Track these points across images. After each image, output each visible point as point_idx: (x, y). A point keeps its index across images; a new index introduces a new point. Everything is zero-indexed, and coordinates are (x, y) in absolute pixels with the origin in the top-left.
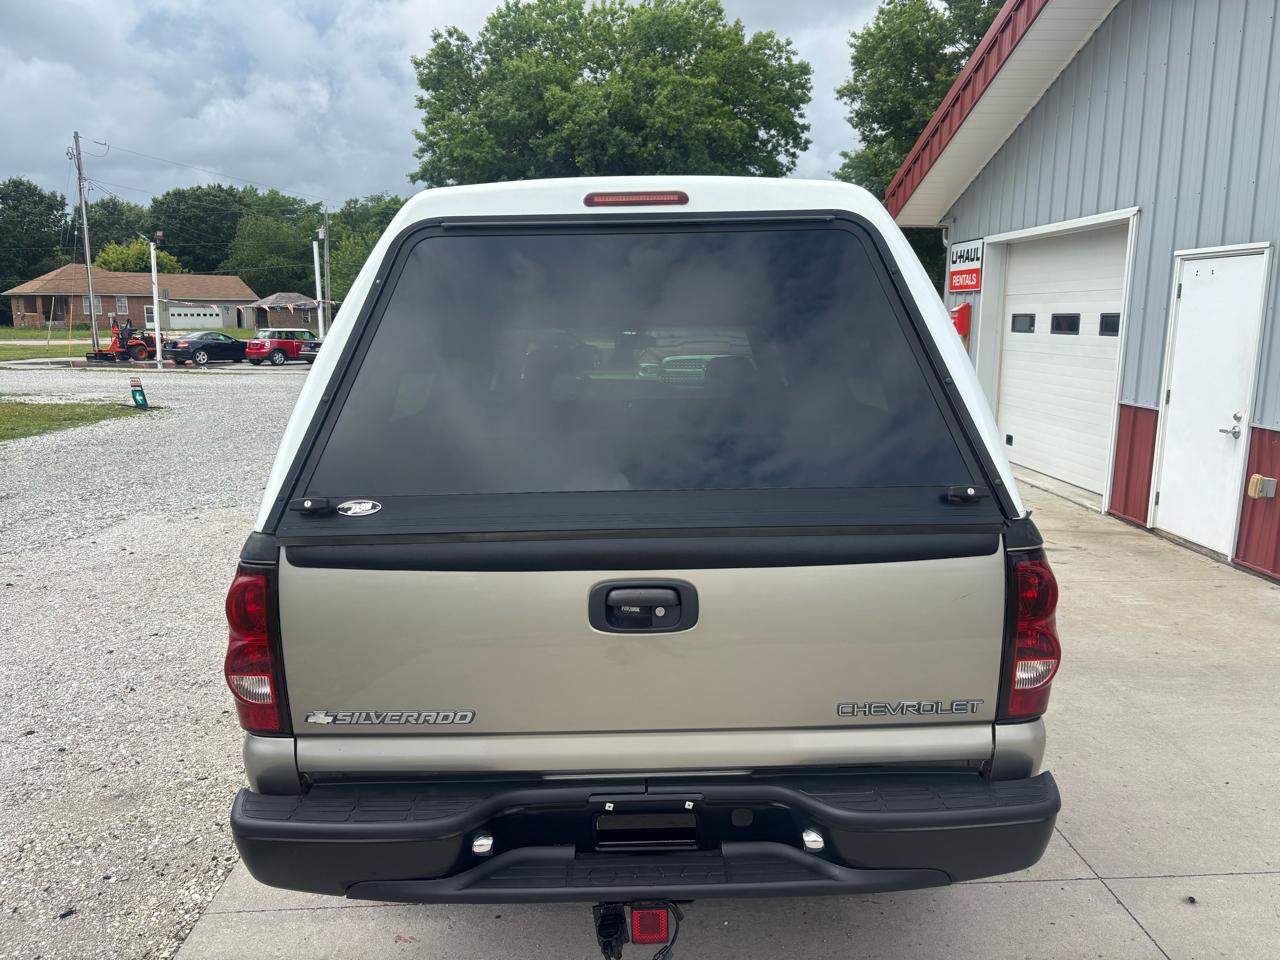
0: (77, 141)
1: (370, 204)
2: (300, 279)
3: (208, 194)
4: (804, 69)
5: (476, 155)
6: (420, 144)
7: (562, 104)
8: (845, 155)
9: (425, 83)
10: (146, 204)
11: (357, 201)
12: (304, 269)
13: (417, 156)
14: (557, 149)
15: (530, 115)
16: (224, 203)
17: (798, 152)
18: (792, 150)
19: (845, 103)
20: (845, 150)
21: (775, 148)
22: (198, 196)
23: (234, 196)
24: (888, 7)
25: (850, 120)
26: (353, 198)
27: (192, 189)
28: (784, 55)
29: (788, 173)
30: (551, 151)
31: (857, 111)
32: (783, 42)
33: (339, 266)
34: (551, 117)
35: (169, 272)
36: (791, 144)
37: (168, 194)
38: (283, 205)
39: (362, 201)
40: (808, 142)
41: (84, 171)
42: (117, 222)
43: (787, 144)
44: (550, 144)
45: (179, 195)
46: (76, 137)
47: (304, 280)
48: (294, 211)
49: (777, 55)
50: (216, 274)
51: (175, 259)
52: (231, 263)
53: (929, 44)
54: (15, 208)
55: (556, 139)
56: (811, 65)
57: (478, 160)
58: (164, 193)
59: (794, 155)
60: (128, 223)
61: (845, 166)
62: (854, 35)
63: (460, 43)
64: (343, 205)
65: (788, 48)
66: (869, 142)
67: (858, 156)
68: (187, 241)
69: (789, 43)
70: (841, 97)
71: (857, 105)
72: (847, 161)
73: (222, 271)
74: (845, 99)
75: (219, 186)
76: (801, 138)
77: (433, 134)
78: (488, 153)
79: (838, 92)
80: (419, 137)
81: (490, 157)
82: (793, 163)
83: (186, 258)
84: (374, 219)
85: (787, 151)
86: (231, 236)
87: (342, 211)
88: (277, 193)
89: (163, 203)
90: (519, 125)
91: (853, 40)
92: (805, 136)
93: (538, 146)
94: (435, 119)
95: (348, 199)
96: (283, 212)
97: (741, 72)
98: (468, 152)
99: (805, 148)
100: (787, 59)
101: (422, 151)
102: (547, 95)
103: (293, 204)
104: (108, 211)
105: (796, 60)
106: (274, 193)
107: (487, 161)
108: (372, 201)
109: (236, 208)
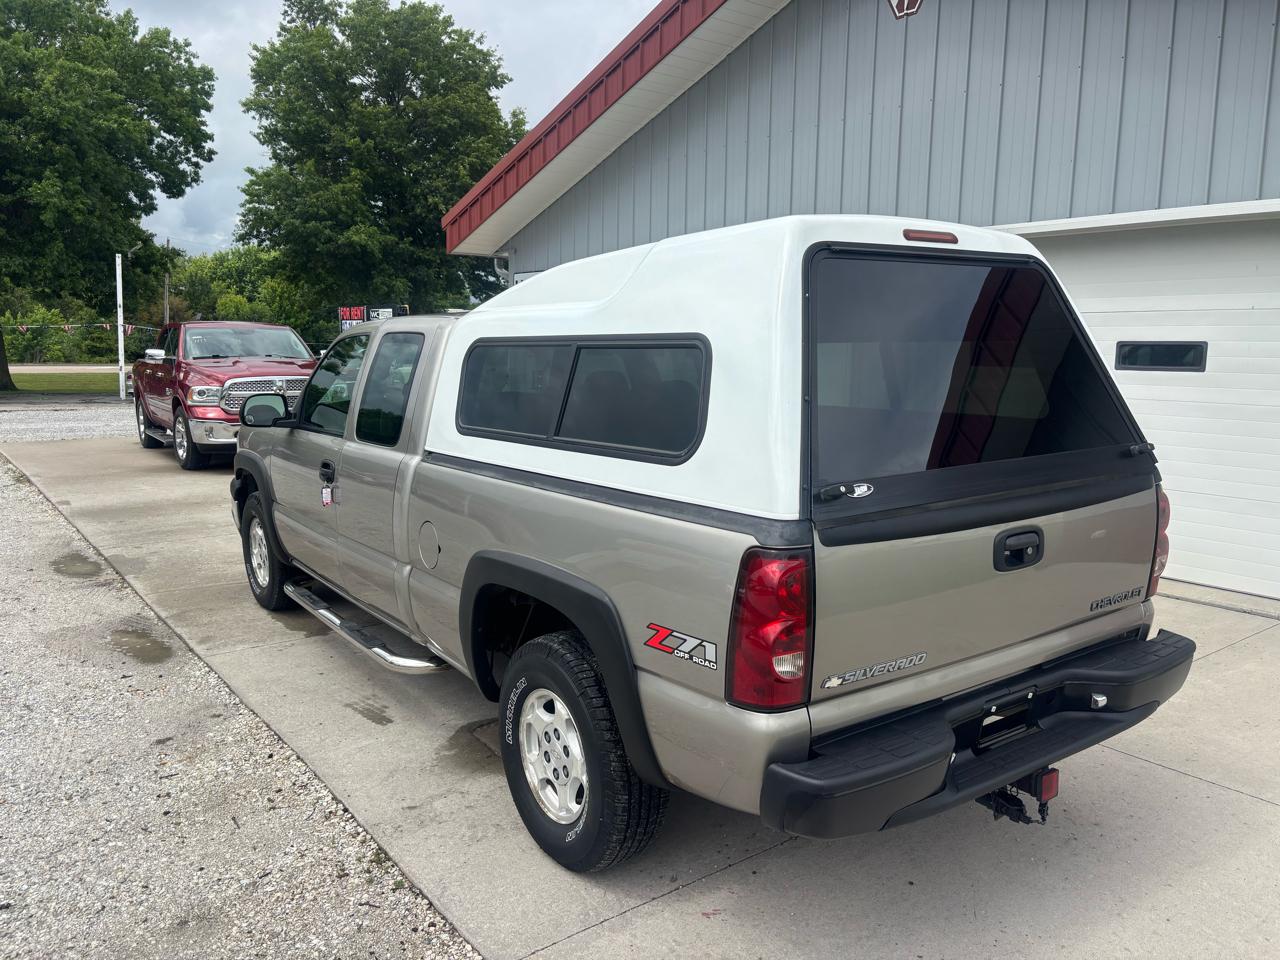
4: (208, 75)
8: (251, 171)
17: (202, 162)
18: (194, 160)
19: (254, 118)
20: (251, 167)
21: (174, 156)
24: (289, 25)
25: (257, 136)
28: (183, 56)
29: (194, 184)
31: (266, 128)
32: (181, 41)
36: (192, 153)
40: (212, 152)
43: (188, 152)
49: (175, 54)
53: (339, 72)
56: (214, 71)
59: (196, 165)
61: (253, 183)
62: (255, 48)
65: (187, 49)
66: (280, 161)
67: (267, 174)
69: (188, 44)
70: (248, 110)
71: (265, 122)
72: (254, 178)
74: (253, 113)
76: (204, 147)
79: (244, 105)
82: (196, 173)
85: (188, 159)
91: (255, 53)
92: (208, 145)
97: (136, 67)
99: (210, 160)
100: (187, 60)
105: (197, 64)
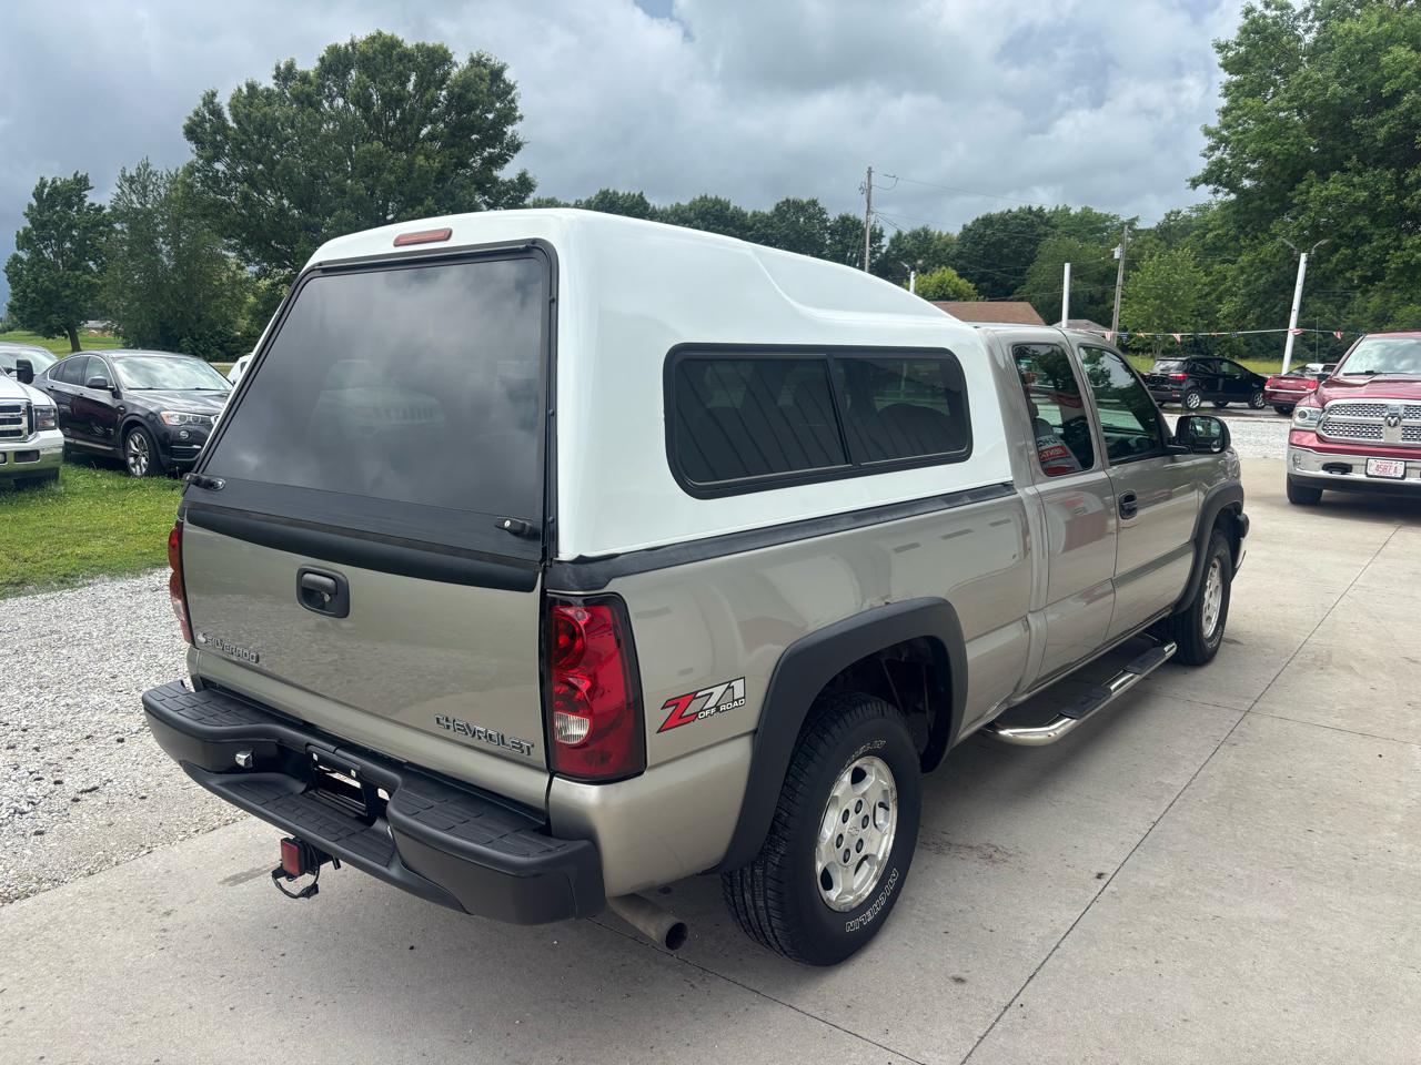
0: (870, 176)
1: (1194, 215)
2: (1098, 304)
3: (1016, 217)
5: (1275, 148)
6: (1209, 142)
7: (1407, 68)
9: (1228, 66)
10: (956, 231)
11: (1179, 212)
12: (1104, 293)
13: (1205, 155)
14: (1391, 128)
15: (1360, 89)
16: (1031, 225)
22: (1005, 220)
23: (1041, 217)
26: (1175, 210)
27: (1002, 213)
30: (1383, 132)
33: (1137, 289)
34: (1386, 90)
35: (965, 300)
37: (978, 220)
38: (1091, 223)
39: (1185, 212)
41: (872, 205)
42: (926, 251)
44: (1382, 124)
45: (987, 221)
46: (870, 172)
47: (1102, 306)
48: (1101, 230)
50: (1011, 300)
51: (972, 285)
52: (1028, 288)
54: (840, 242)
55: (1393, 116)
57: (1278, 154)
58: (974, 219)
60: (935, 252)
63: (1278, 13)
64: (1161, 218)
68: (988, 267)
73: (1017, 296)
75: (1030, 208)
77: (1227, 127)
78: (1292, 144)
80: (1208, 132)
81: (1294, 150)
83: (985, 284)
84: (1197, 232)
86: (1030, 261)
87: (1159, 226)
88: (1090, 210)
89: (970, 230)
90: (1342, 104)
93: (1364, 128)
94: (1234, 109)
95: (1168, 211)
96: (1092, 231)
98: (1266, 146)
101: (1212, 149)
102: (1385, 59)
103: (1104, 222)
104: (920, 241)
106: (1087, 210)
107: (1290, 154)
108: (1197, 210)
109: (1042, 229)
